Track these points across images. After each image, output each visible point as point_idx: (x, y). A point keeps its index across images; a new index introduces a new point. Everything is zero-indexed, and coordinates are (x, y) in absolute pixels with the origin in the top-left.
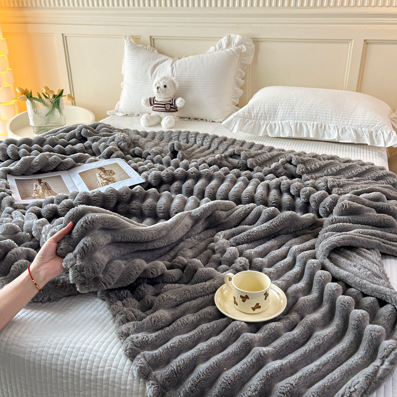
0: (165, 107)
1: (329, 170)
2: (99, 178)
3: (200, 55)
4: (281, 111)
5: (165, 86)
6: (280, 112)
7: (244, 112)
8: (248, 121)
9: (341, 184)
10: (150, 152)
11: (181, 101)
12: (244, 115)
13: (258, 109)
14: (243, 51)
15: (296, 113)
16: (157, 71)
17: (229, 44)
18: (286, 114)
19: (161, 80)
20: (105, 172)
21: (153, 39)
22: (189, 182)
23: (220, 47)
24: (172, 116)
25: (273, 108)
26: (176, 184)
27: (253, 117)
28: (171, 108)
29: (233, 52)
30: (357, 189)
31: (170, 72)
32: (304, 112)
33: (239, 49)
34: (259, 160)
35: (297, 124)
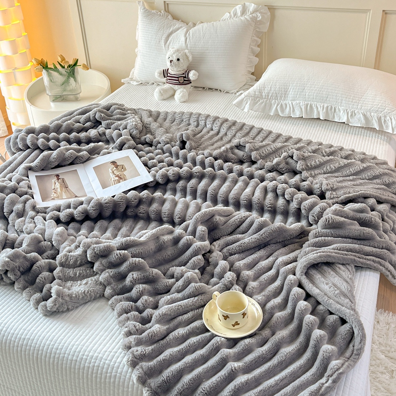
0: (178, 80)
1: (328, 167)
2: (111, 175)
3: (215, 23)
4: (292, 91)
5: (178, 60)
6: (290, 93)
7: (255, 92)
8: (259, 100)
9: (335, 187)
10: (160, 141)
11: (194, 75)
12: (255, 94)
13: (269, 89)
14: (258, 19)
15: (307, 94)
16: (171, 41)
17: (244, 12)
18: (297, 94)
19: (174, 53)
20: (117, 167)
21: (167, 4)
22: (193, 181)
23: (235, 14)
24: (185, 90)
25: (284, 88)
26: (181, 183)
27: (264, 97)
28: (184, 80)
29: (248, 20)
30: (349, 193)
31: (184, 43)
32: (314, 93)
33: (255, 17)
34: (263, 153)
35: (307, 105)
